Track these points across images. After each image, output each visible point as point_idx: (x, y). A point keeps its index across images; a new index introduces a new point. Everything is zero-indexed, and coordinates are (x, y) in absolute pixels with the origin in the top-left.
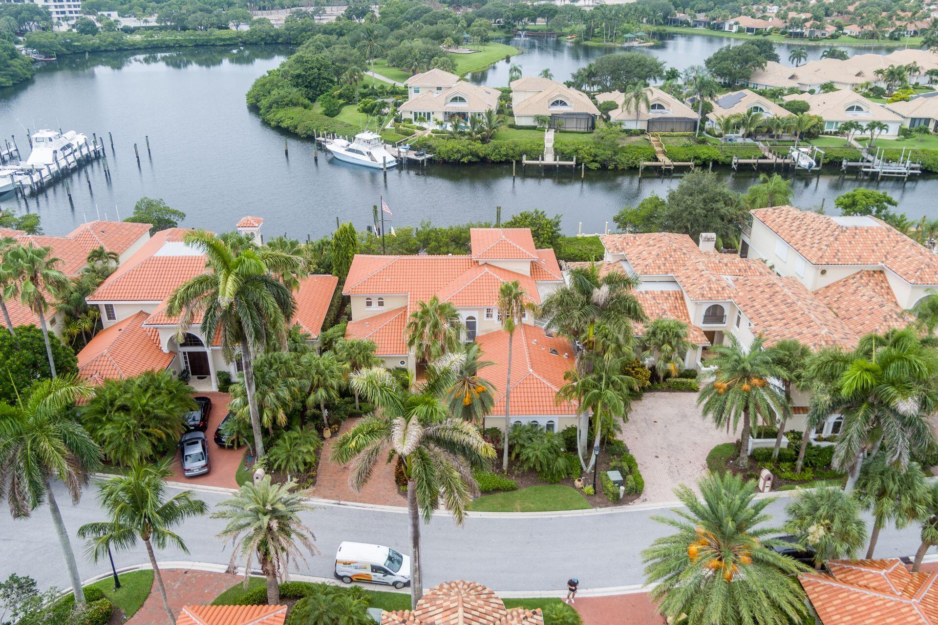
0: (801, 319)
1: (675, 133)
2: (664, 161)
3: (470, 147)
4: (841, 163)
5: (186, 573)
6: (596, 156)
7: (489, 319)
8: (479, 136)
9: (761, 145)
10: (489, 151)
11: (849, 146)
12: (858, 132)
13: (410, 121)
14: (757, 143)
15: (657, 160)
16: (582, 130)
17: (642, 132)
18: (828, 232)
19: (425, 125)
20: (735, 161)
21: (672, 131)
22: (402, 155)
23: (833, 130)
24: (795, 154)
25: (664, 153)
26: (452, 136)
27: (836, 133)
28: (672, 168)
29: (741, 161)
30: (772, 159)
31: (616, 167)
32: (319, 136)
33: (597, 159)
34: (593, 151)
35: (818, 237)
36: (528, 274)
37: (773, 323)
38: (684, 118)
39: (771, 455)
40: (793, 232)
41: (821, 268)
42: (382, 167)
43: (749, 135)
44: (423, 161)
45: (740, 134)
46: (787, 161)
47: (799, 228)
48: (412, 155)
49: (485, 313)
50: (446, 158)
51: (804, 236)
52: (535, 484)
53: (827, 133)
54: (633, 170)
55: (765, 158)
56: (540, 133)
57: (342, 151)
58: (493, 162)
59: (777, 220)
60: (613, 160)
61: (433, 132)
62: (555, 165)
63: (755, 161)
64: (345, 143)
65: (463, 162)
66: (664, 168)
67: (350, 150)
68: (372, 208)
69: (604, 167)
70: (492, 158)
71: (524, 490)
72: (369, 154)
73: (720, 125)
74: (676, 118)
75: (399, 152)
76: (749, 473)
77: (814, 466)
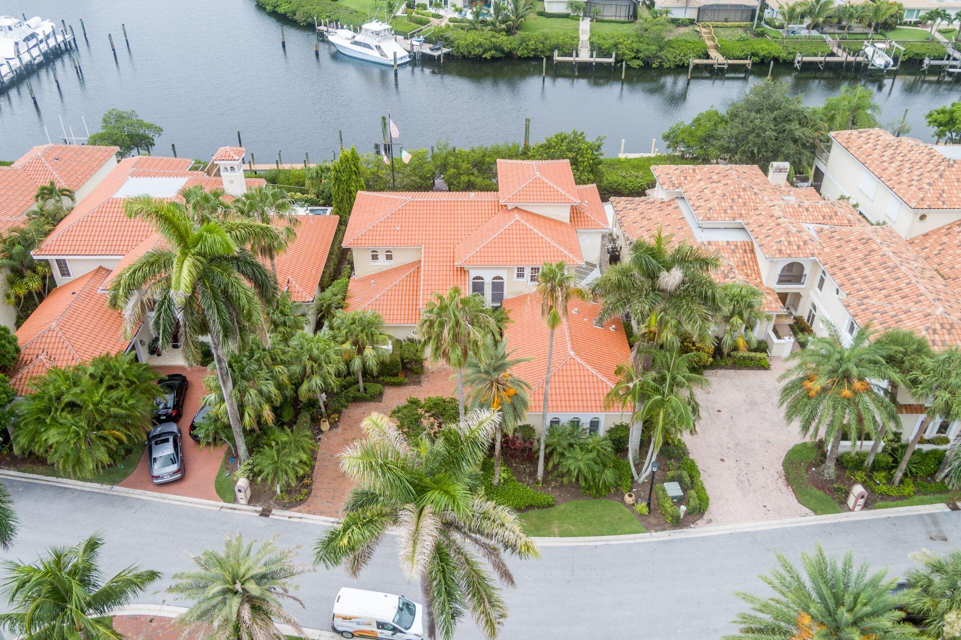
1: (729, 24)
2: (717, 58)
3: (493, 40)
4: (921, 62)
5: (151, 621)
6: (638, 51)
7: (521, 280)
8: (504, 26)
9: (828, 38)
10: (515, 45)
11: (931, 40)
12: (945, 22)
13: (424, 7)
14: (824, 36)
15: (708, 57)
16: (622, 19)
17: (692, 22)
18: (930, 166)
19: (441, 12)
20: (798, 58)
21: (726, 21)
22: (416, 49)
23: (914, 20)
24: (869, 50)
25: (716, 47)
26: (472, 26)
27: (916, 24)
28: (726, 67)
29: (806, 59)
30: (842, 57)
31: (661, 66)
32: (320, 25)
33: (640, 55)
34: (635, 45)
35: (918, 173)
36: (568, 221)
38: (741, 6)
39: (863, 462)
40: (885, 164)
41: (921, 212)
42: (392, 63)
43: (815, 26)
44: (439, 56)
45: (805, 25)
46: (859, 59)
47: (892, 159)
48: (426, 49)
49: (515, 272)
50: (466, 54)
51: (899, 170)
52: (576, 498)
53: (905, 24)
54: (680, 68)
55: (832, 54)
56: (574, 23)
57: (347, 44)
58: (520, 58)
59: (865, 147)
60: (659, 57)
61: (451, 20)
62: (591, 63)
63: (822, 59)
64: (350, 34)
65: (486, 58)
66: (716, 66)
67: (356, 43)
68: (381, 120)
69: (647, 65)
70: (519, 53)
71: (562, 507)
72: (378, 48)
73: (783, 14)
74: (732, 6)
75: (412, 45)
76: (835, 486)
77: (914, 476)
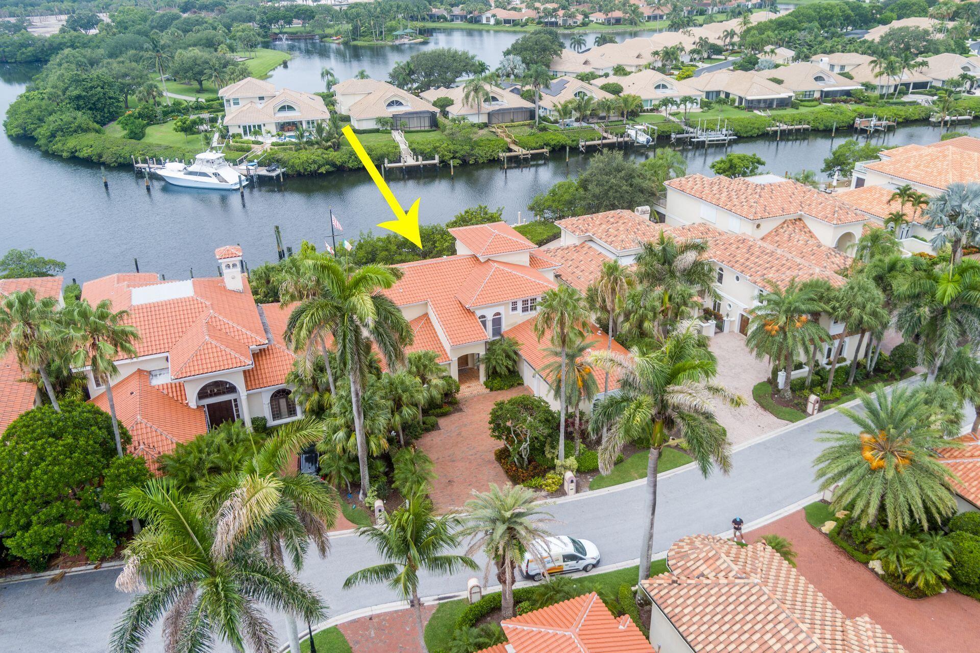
0: (789, 264)
1: (516, 123)
2: (519, 151)
3: (325, 156)
4: (669, 137)
5: (371, 619)
6: (455, 152)
7: (515, 312)
8: (329, 143)
9: (596, 127)
10: (345, 158)
11: (667, 121)
12: (675, 107)
13: (239, 135)
14: (592, 126)
15: (510, 150)
16: (427, 129)
17: (486, 125)
18: (750, 191)
19: (260, 139)
20: (582, 143)
21: (513, 121)
22: (252, 173)
23: (649, 108)
24: (632, 133)
25: (515, 143)
26: (298, 148)
27: (652, 110)
28: (529, 156)
29: (588, 143)
30: (613, 139)
31: (476, 162)
32: (137, 162)
33: (457, 155)
34: (452, 147)
35: (743, 197)
36: (528, 264)
37: (765, 272)
38: (522, 108)
39: (804, 383)
40: (717, 196)
41: (757, 222)
42: (238, 186)
43: (583, 118)
44: (278, 176)
45: (573, 119)
46: (626, 139)
47: (720, 192)
48: (263, 171)
49: (511, 306)
50: (302, 171)
51: (729, 198)
52: (634, 452)
53: (644, 111)
54: (494, 162)
55: (605, 138)
56: (387, 136)
57: (181, 175)
58: (351, 170)
59: (696, 187)
60: (472, 155)
61: (273, 144)
62: (418, 166)
63: (600, 142)
64: (182, 166)
65: (322, 173)
66: (522, 157)
67: (191, 173)
69: (464, 163)
70: (350, 165)
71: (630, 460)
72: (216, 174)
73: (559, 111)
74: (514, 109)
75: (248, 170)
76: (796, 401)
